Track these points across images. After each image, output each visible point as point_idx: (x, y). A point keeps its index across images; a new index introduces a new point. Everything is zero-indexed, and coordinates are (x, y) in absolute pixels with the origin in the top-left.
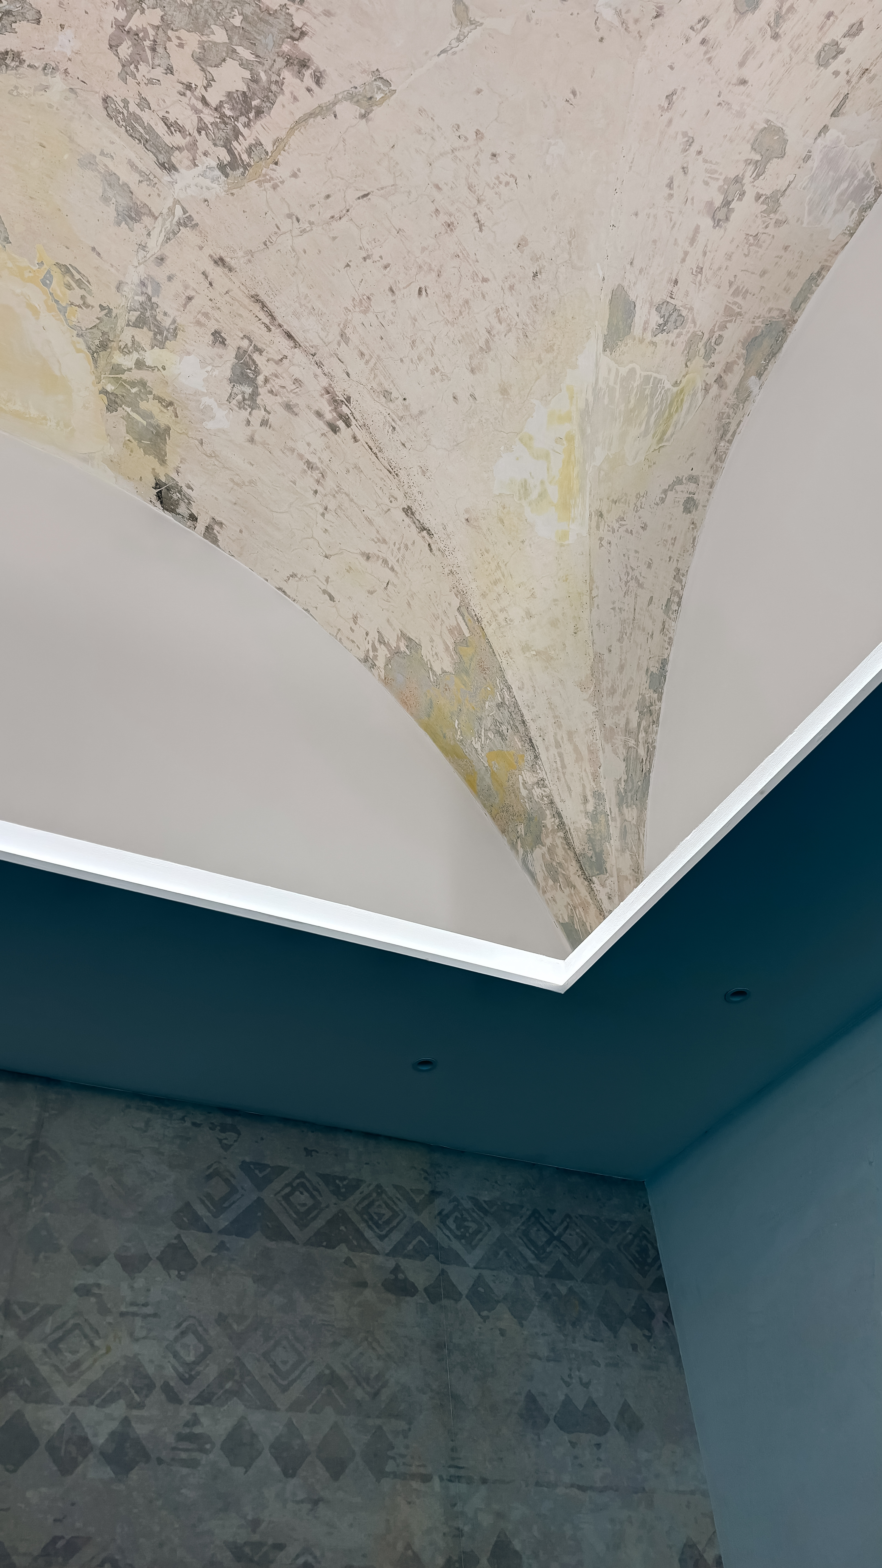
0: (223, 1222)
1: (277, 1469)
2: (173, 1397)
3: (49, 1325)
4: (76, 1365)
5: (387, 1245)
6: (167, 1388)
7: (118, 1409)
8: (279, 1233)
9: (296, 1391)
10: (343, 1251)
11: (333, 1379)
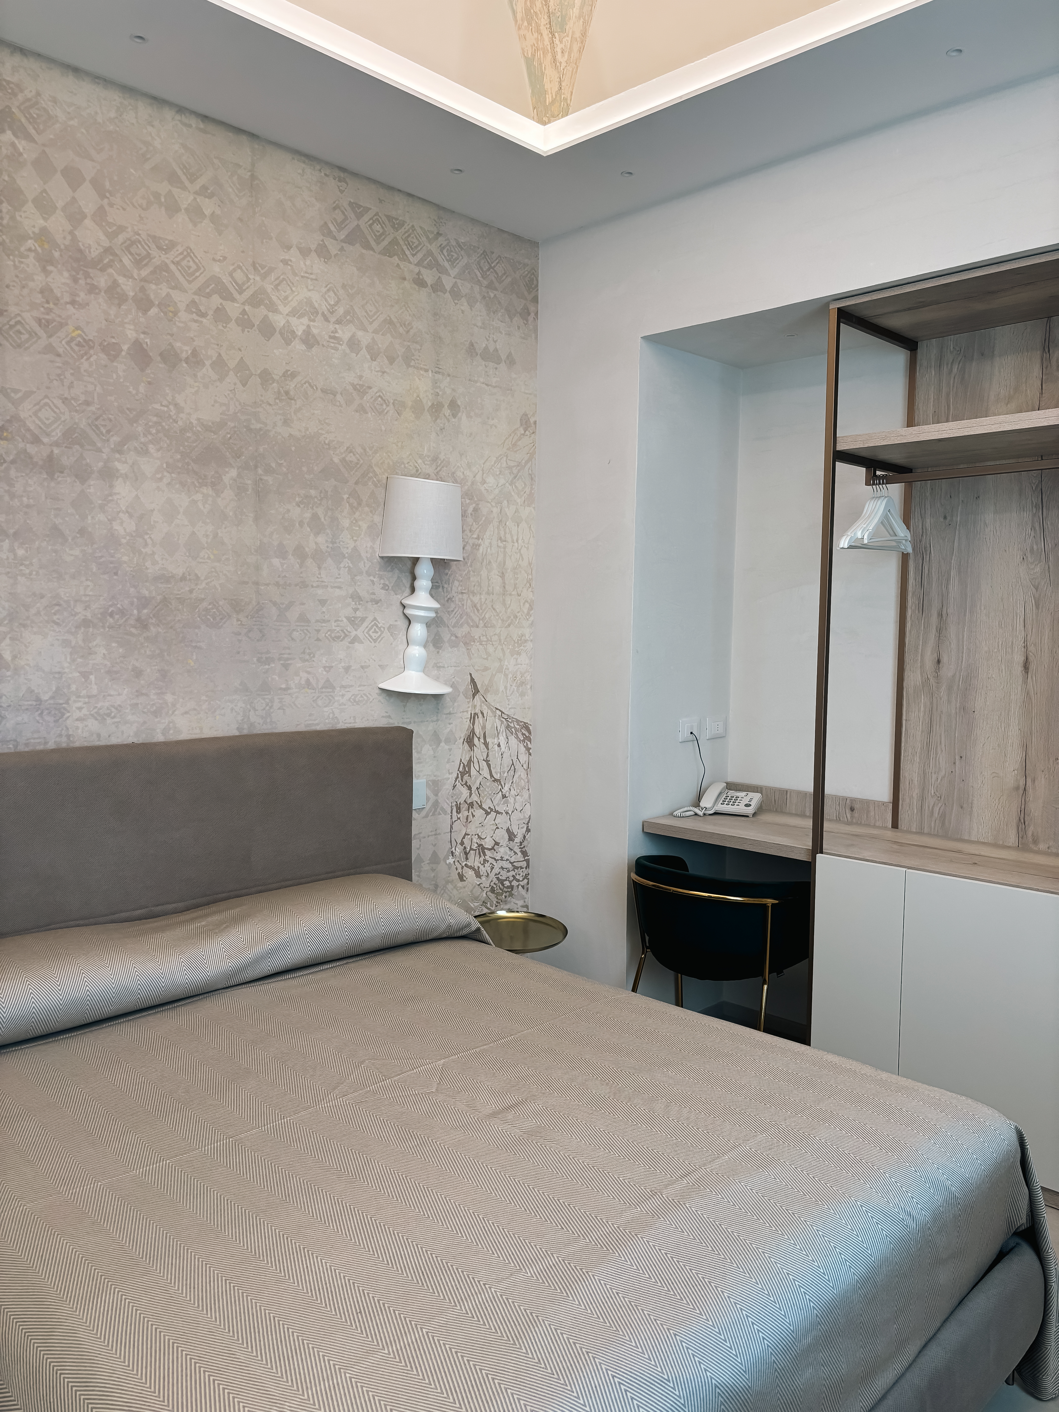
0: (342, 236)
1: (368, 357)
2: (327, 320)
3: (273, 277)
4: (286, 298)
5: (415, 260)
6: (323, 314)
8: (367, 246)
9: (375, 325)
10: (395, 260)
11: (391, 322)
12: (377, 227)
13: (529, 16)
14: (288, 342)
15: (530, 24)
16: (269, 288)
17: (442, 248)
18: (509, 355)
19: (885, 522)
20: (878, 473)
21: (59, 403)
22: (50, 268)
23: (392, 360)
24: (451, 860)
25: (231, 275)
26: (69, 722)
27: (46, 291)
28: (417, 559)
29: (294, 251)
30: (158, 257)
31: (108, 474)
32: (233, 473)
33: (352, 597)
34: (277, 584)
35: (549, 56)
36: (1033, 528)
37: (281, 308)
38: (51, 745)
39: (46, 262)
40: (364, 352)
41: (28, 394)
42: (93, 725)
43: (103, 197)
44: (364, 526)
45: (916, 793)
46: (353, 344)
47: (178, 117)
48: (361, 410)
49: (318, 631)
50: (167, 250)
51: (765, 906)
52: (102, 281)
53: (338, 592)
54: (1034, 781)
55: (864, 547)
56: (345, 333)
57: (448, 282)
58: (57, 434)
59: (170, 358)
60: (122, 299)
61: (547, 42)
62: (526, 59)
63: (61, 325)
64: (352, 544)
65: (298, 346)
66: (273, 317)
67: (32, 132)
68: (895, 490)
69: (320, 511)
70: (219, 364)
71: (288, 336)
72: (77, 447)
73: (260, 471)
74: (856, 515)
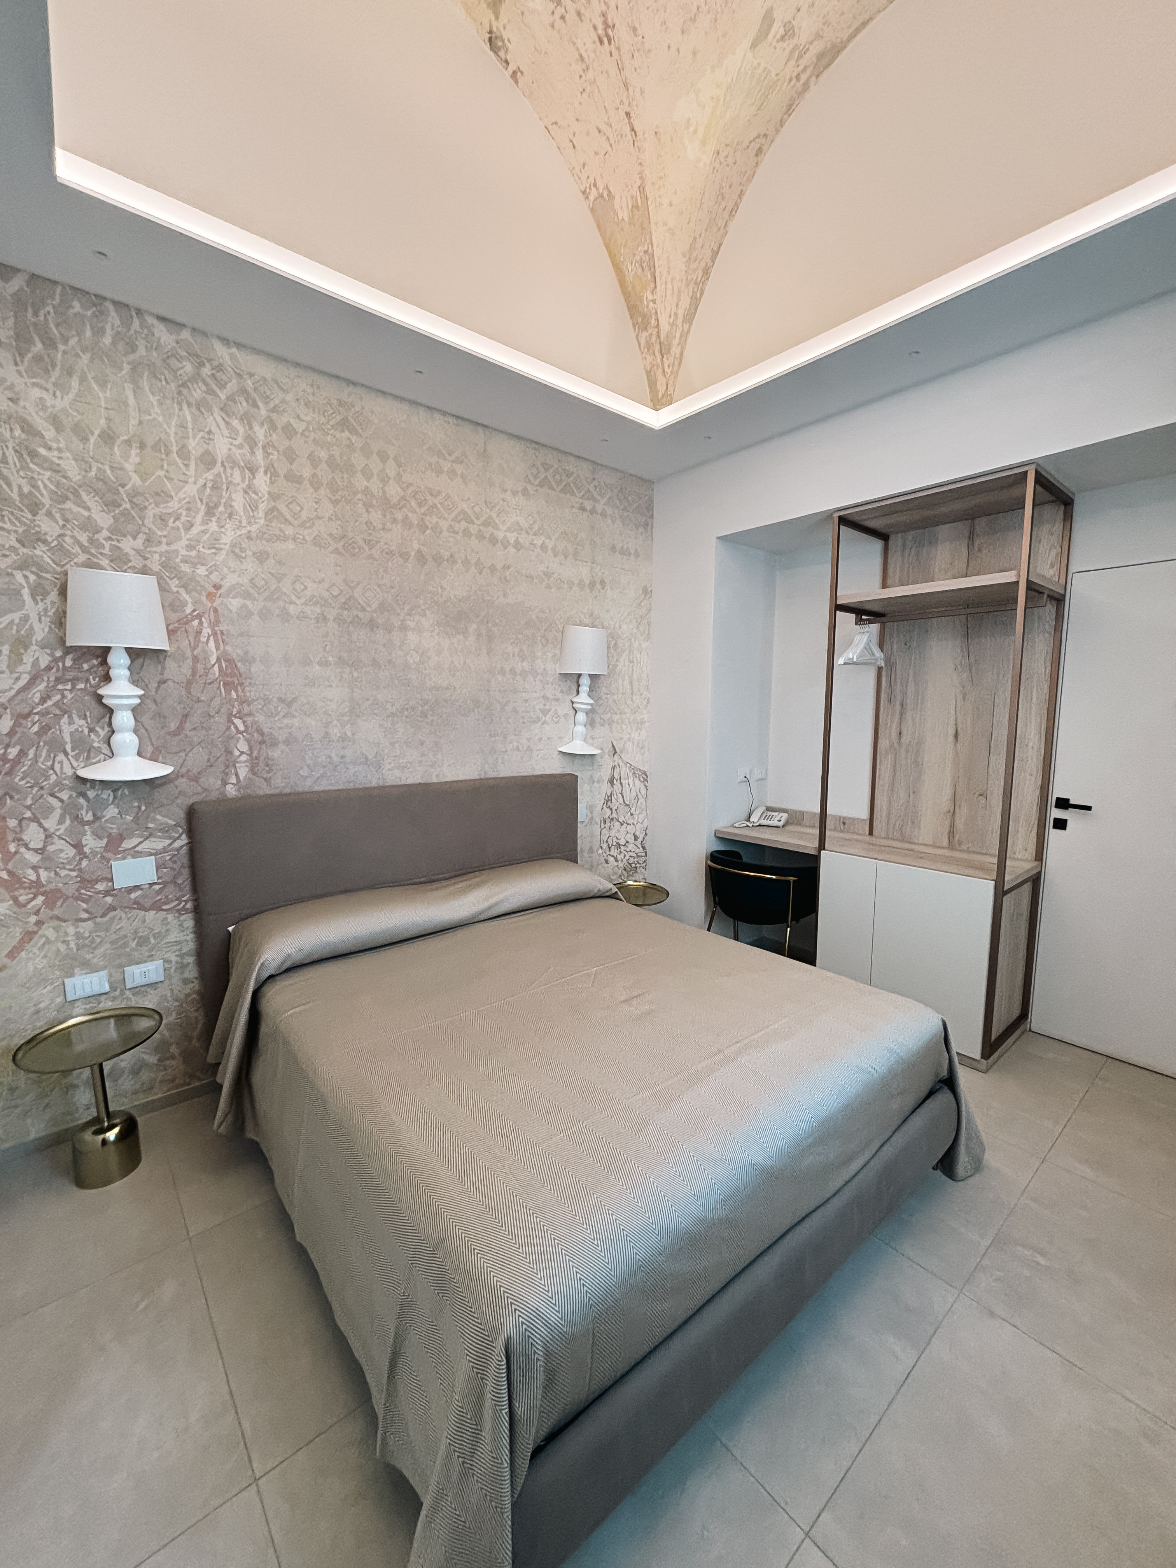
12: (558, 477)
13: (649, 345)
14: (505, 547)
15: (649, 350)
16: (494, 515)
17: (596, 487)
18: (636, 550)
19: (867, 648)
20: (864, 617)
21: (376, 587)
22: (370, 510)
23: (566, 557)
24: (600, 851)
25: (472, 508)
26: (384, 771)
27: (368, 523)
28: (580, 675)
29: (509, 492)
30: (431, 501)
31: (404, 628)
32: (474, 626)
33: (543, 697)
34: (500, 691)
35: (660, 370)
36: (962, 651)
37: (501, 527)
38: (374, 784)
39: (368, 506)
40: (550, 552)
41: (358, 584)
42: (397, 773)
43: (400, 466)
44: (550, 655)
45: (884, 813)
46: (543, 547)
47: (442, 417)
48: (549, 587)
49: (523, 718)
50: (436, 497)
51: (789, 881)
52: (399, 516)
53: (535, 695)
54: (960, 807)
55: (853, 663)
56: (539, 541)
57: (599, 508)
58: (375, 606)
59: (438, 559)
60: (411, 526)
61: (659, 360)
62: (647, 371)
63: (377, 542)
64: (542, 667)
65: (511, 550)
66: (496, 533)
67: (360, 430)
68: (874, 628)
69: (525, 648)
70: (466, 563)
71: (505, 544)
72: (386, 613)
73: (490, 625)
74: (849, 644)
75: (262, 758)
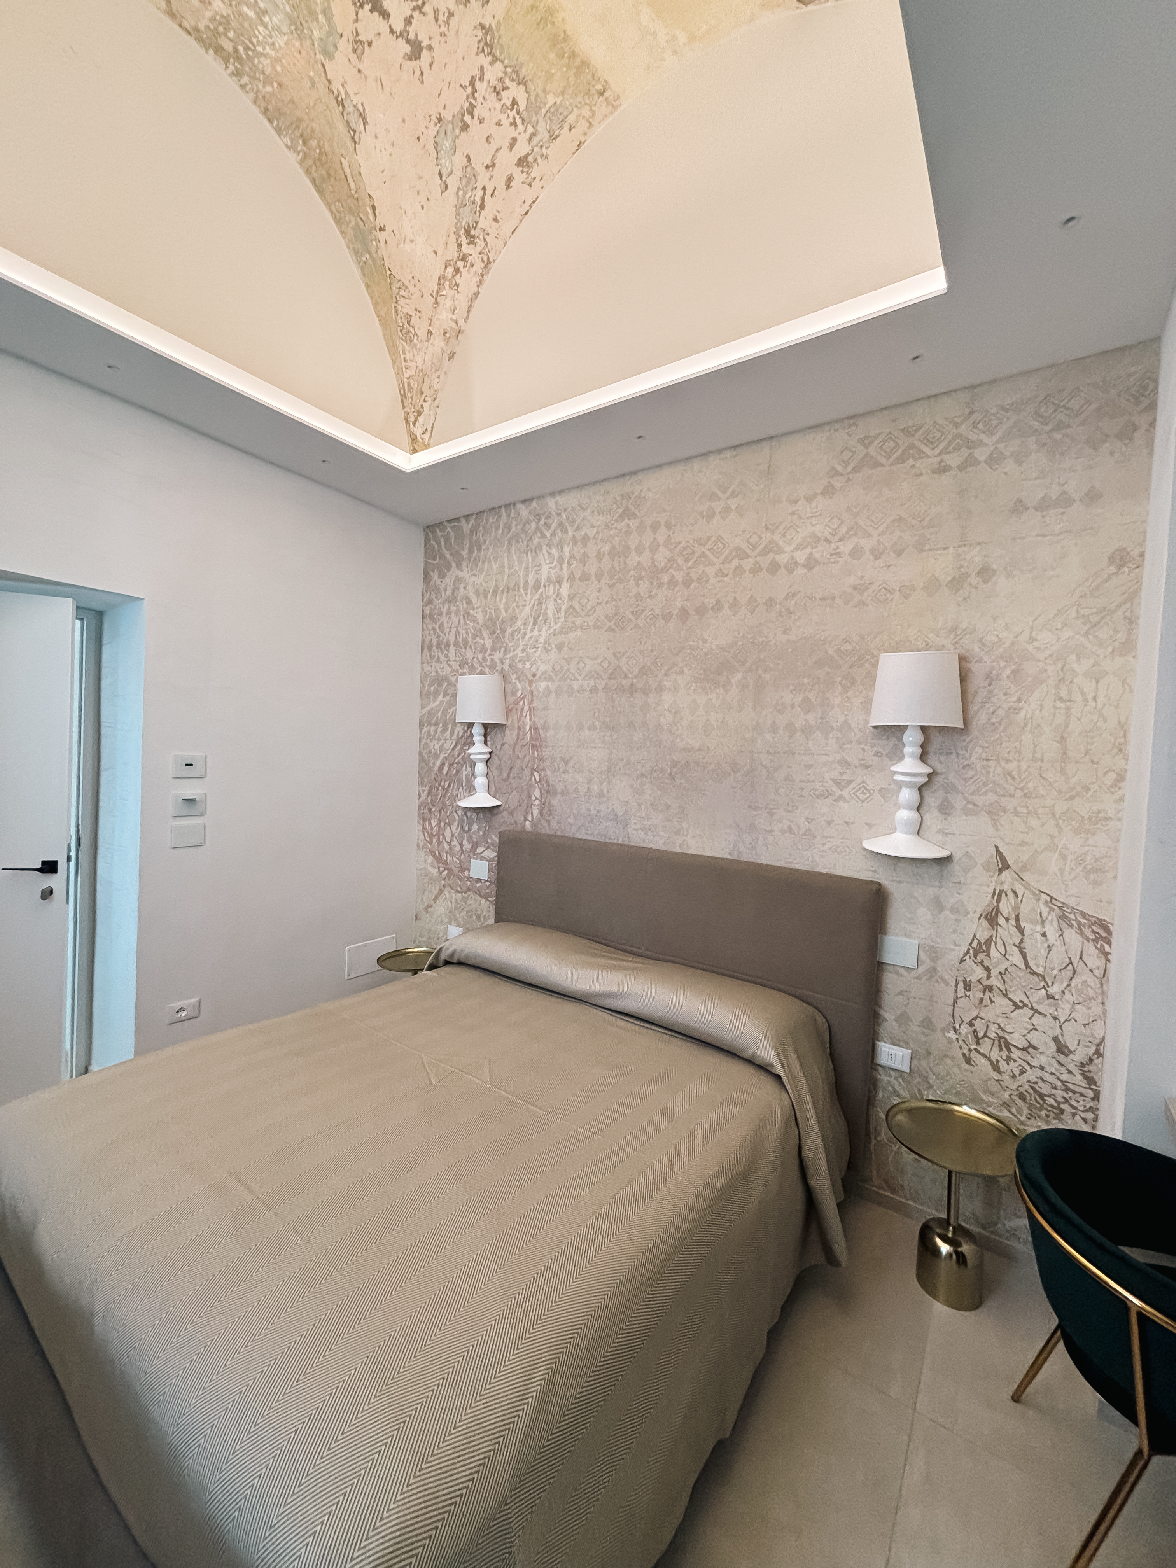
0: (849, 469)
3: (781, 528)
4: (792, 539)
5: (936, 451)
6: (826, 539)
7: (808, 550)
8: (877, 466)
9: (882, 528)
10: (910, 462)
12: (890, 444)
14: (790, 571)
17: (975, 425)
18: (1092, 489)
23: (900, 553)
24: (951, 1035)
25: (748, 540)
29: (801, 501)
30: (700, 551)
32: (739, 676)
33: (841, 762)
34: (768, 752)
37: (787, 548)
40: (867, 555)
43: (671, 530)
46: (856, 553)
48: (861, 604)
49: (802, 789)
50: (705, 544)
53: (824, 759)
56: (846, 548)
57: (983, 453)
59: (702, 610)
60: (676, 585)
63: (643, 611)
64: (842, 718)
65: (801, 571)
66: (778, 558)
67: (637, 512)
71: (791, 567)
75: (547, 804)
